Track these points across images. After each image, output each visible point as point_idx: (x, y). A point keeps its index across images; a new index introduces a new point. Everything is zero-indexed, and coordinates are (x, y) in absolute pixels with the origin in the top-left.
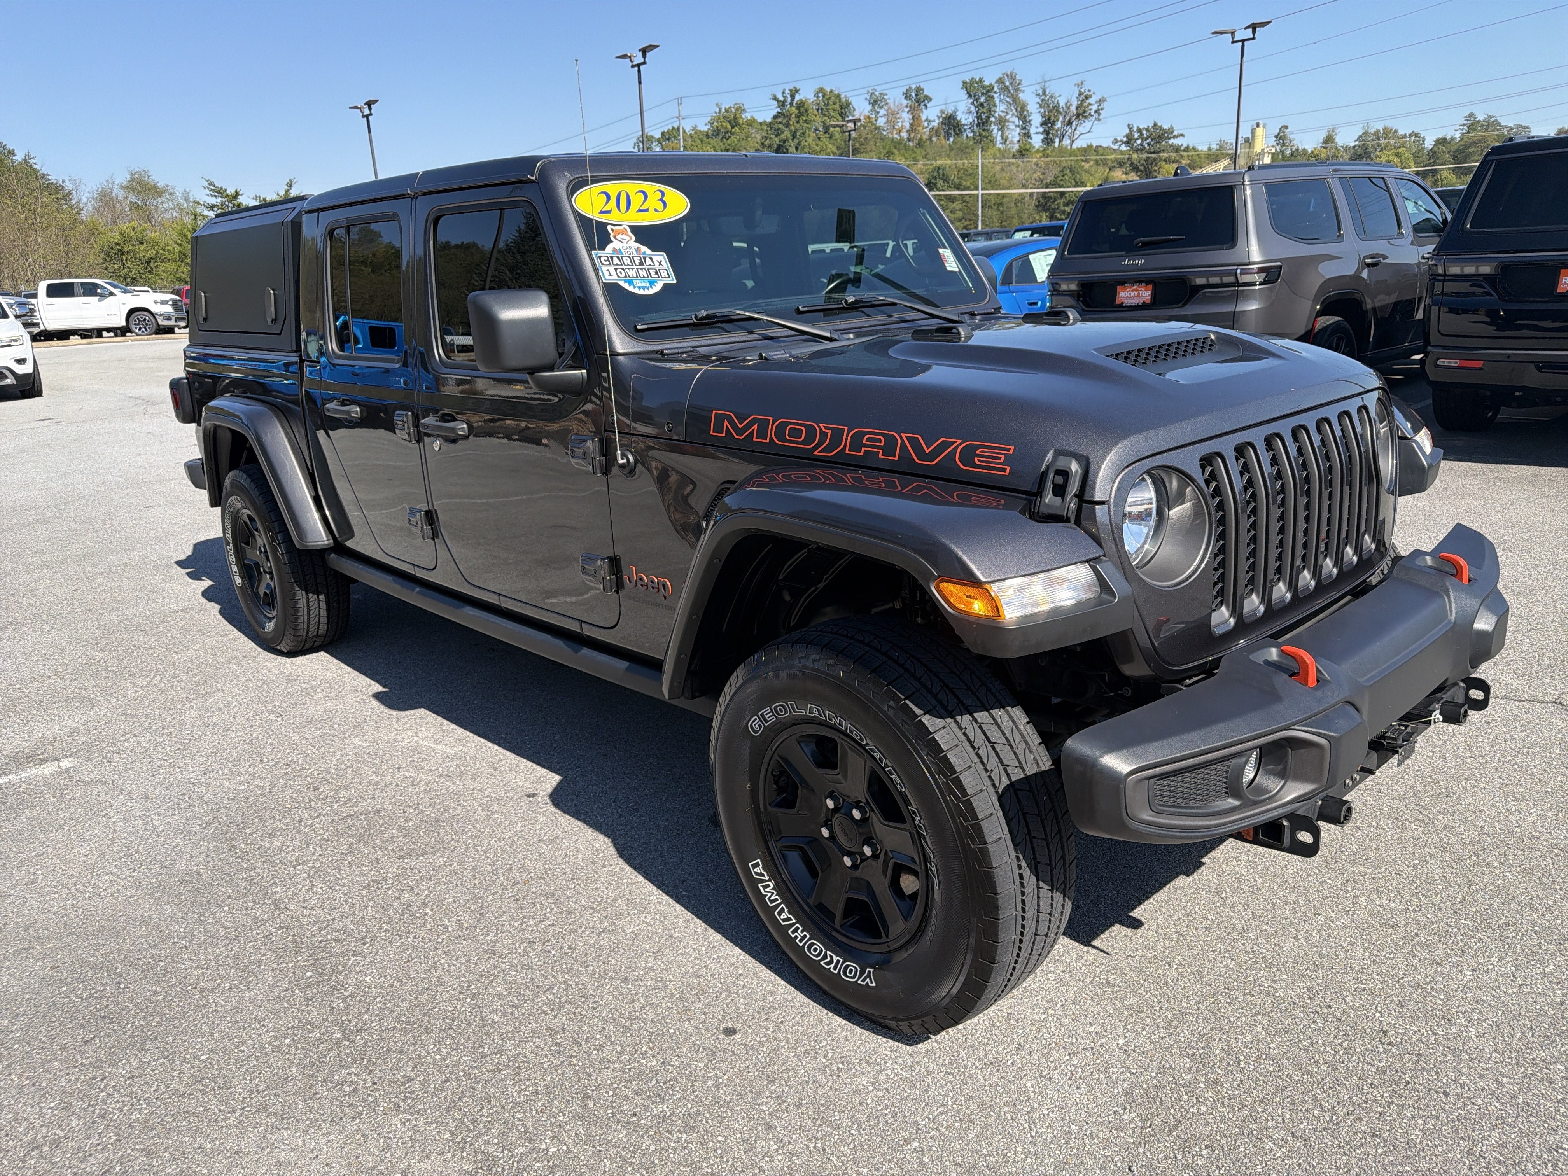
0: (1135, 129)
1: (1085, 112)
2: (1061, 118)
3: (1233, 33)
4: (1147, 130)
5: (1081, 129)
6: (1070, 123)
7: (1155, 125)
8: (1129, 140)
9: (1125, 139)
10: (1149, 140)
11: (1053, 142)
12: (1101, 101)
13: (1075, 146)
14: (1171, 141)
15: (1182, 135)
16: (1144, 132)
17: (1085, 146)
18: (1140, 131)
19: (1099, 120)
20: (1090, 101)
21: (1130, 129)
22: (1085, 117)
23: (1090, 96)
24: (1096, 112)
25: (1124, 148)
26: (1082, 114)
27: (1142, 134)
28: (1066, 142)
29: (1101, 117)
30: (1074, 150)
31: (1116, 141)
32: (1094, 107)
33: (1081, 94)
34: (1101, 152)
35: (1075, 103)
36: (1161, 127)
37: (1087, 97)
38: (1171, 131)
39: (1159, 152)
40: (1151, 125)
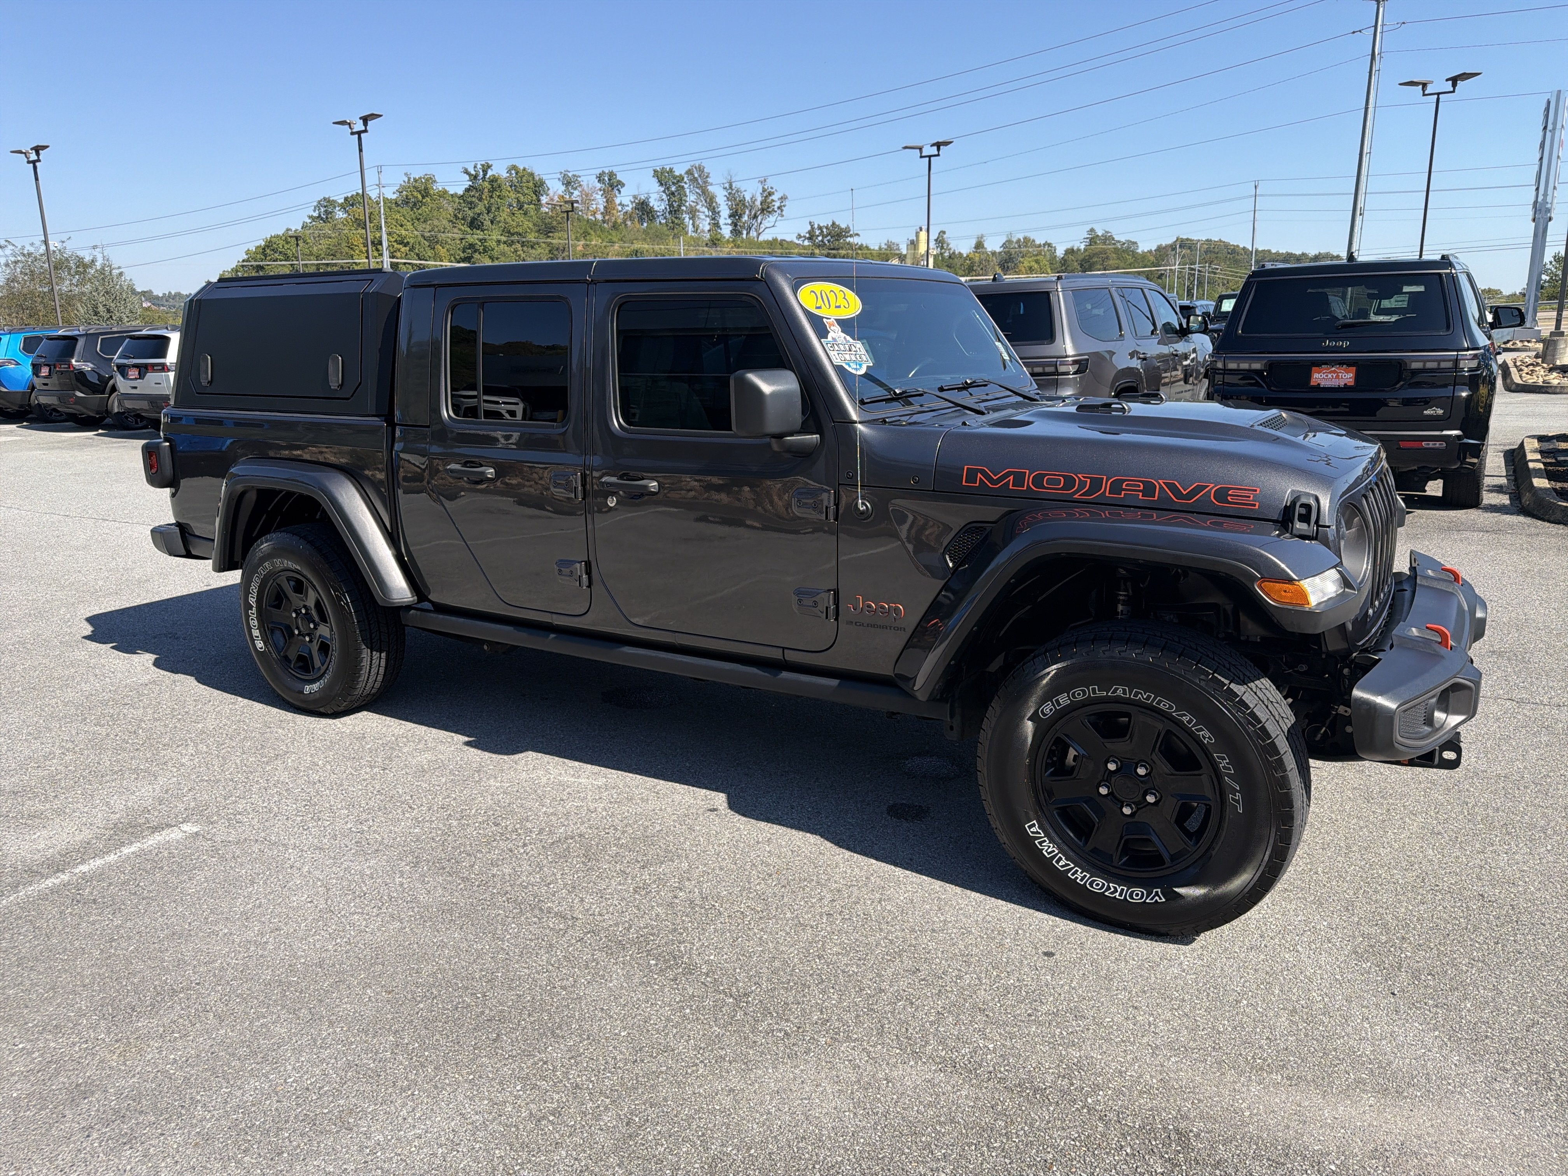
0: (816, 226)
1: (768, 207)
2: (747, 212)
3: (921, 149)
4: (827, 228)
5: (766, 224)
6: (755, 217)
7: (834, 224)
8: (811, 237)
9: (808, 235)
10: (829, 237)
11: (741, 233)
12: (783, 198)
13: (761, 238)
14: (848, 239)
15: (857, 235)
16: (825, 230)
17: (770, 239)
18: (820, 228)
19: (782, 216)
20: (773, 197)
21: (812, 226)
22: (769, 212)
23: (773, 193)
24: (779, 208)
25: (806, 243)
26: (766, 209)
27: (822, 232)
28: (753, 234)
29: (784, 213)
30: (761, 243)
31: (799, 237)
32: (777, 204)
33: (764, 190)
34: (785, 246)
35: (759, 199)
36: (838, 226)
37: (770, 194)
38: (847, 230)
39: (838, 249)
40: (830, 224)
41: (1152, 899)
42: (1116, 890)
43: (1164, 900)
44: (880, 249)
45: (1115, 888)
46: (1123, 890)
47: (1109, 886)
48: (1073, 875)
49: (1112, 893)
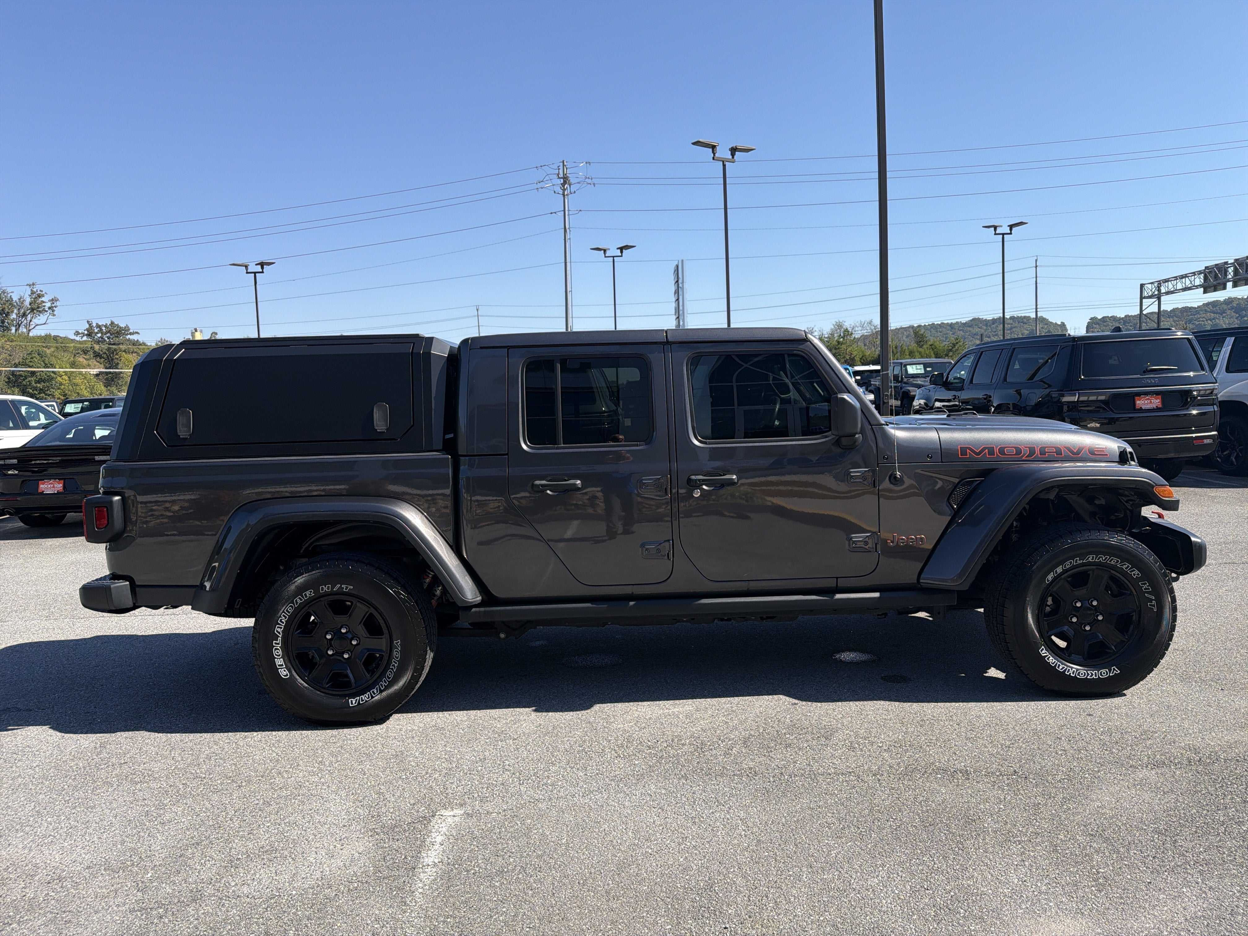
0: (94, 325)
1: (38, 307)
2: (15, 311)
3: (246, 267)
4: (106, 326)
5: (35, 321)
6: (24, 315)
7: (112, 323)
8: (90, 334)
9: (86, 332)
10: (108, 335)
11: (8, 329)
12: (53, 300)
13: (31, 334)
14: (128, 337)
15: (137, 333)
16: (104, 328)
17: (43, 335)
18: (98, 326)
19: (54, 315)
20: (43, 299)
21: (90, 325)
22: (40, 311)
23: (43, 296)
24: (49, 308)
25: (85, 338)
26: (36, 308)
27: (101, 330)
28: (23, 330)
29: (55, 313)
30: (33, 337)
31: (77, 333)
32: (48, 305)
33: (33, 293)
34: (60, 340)
35: (28, 300)
36: (118, 325)
37: (39, 296)
38: (127, 329)
39: (119, 344)
40: (109, 323)
41: (1113, 673)
42: (1092, 675)
43: (1119, 672)
44: (157, 344)
45: (1091, 673)
46: (1095, 673)
47: (1088, 673)
48: (1068, 672)
49: (1091, 676)
